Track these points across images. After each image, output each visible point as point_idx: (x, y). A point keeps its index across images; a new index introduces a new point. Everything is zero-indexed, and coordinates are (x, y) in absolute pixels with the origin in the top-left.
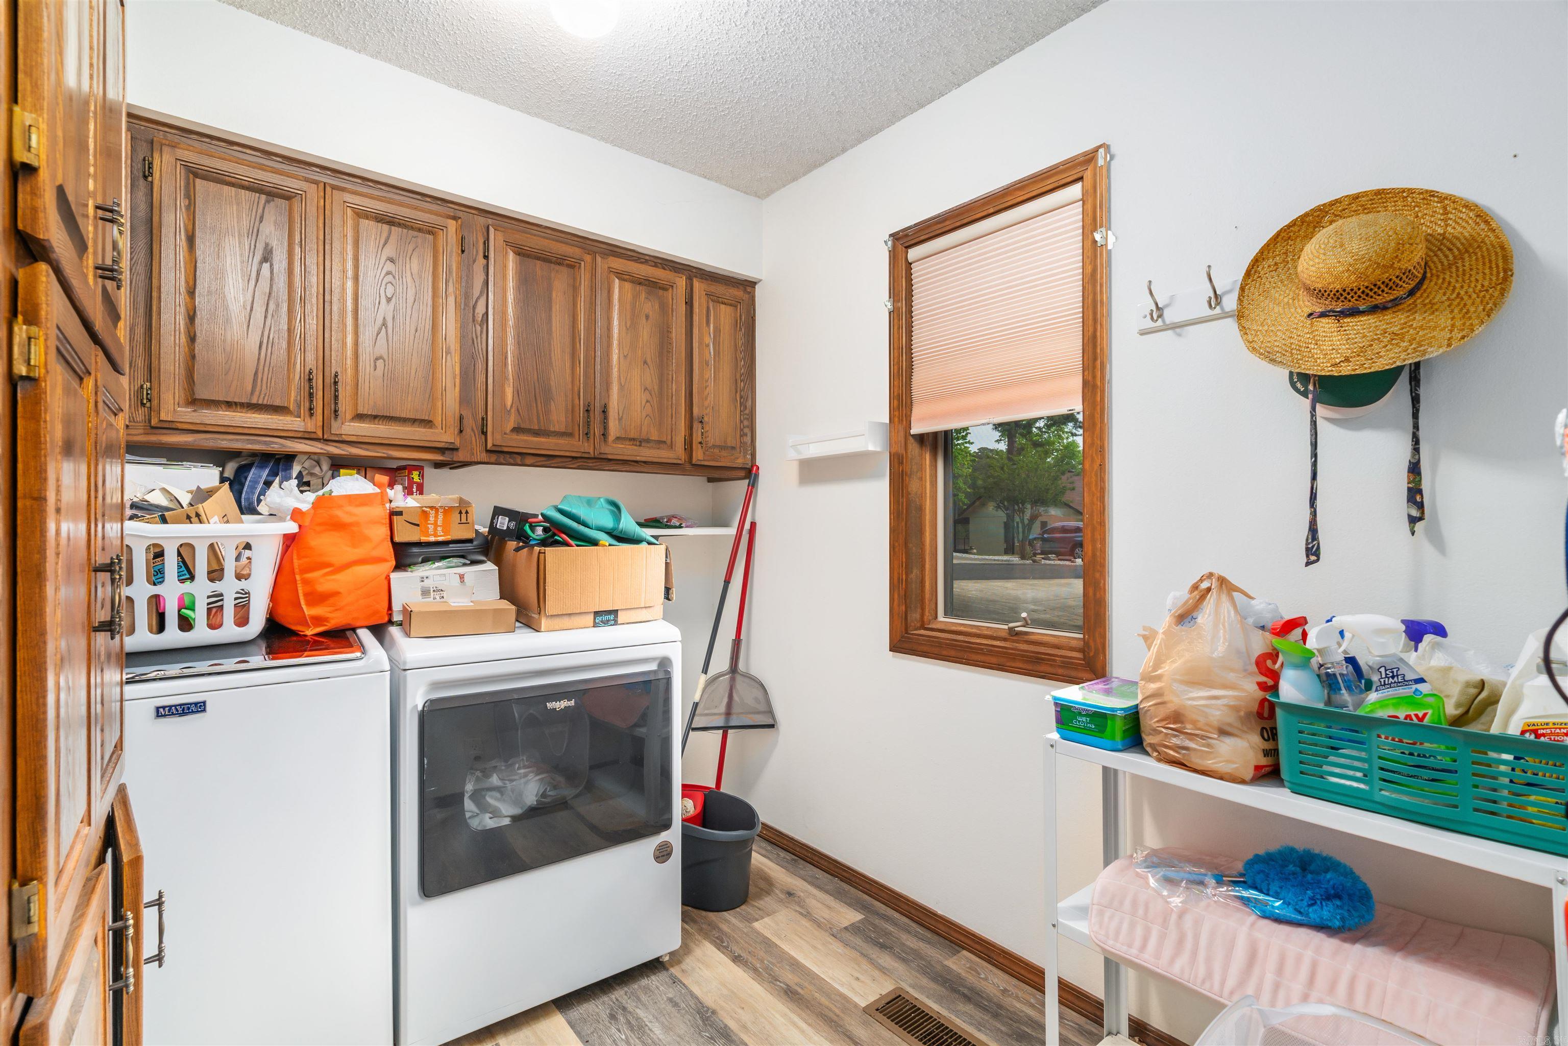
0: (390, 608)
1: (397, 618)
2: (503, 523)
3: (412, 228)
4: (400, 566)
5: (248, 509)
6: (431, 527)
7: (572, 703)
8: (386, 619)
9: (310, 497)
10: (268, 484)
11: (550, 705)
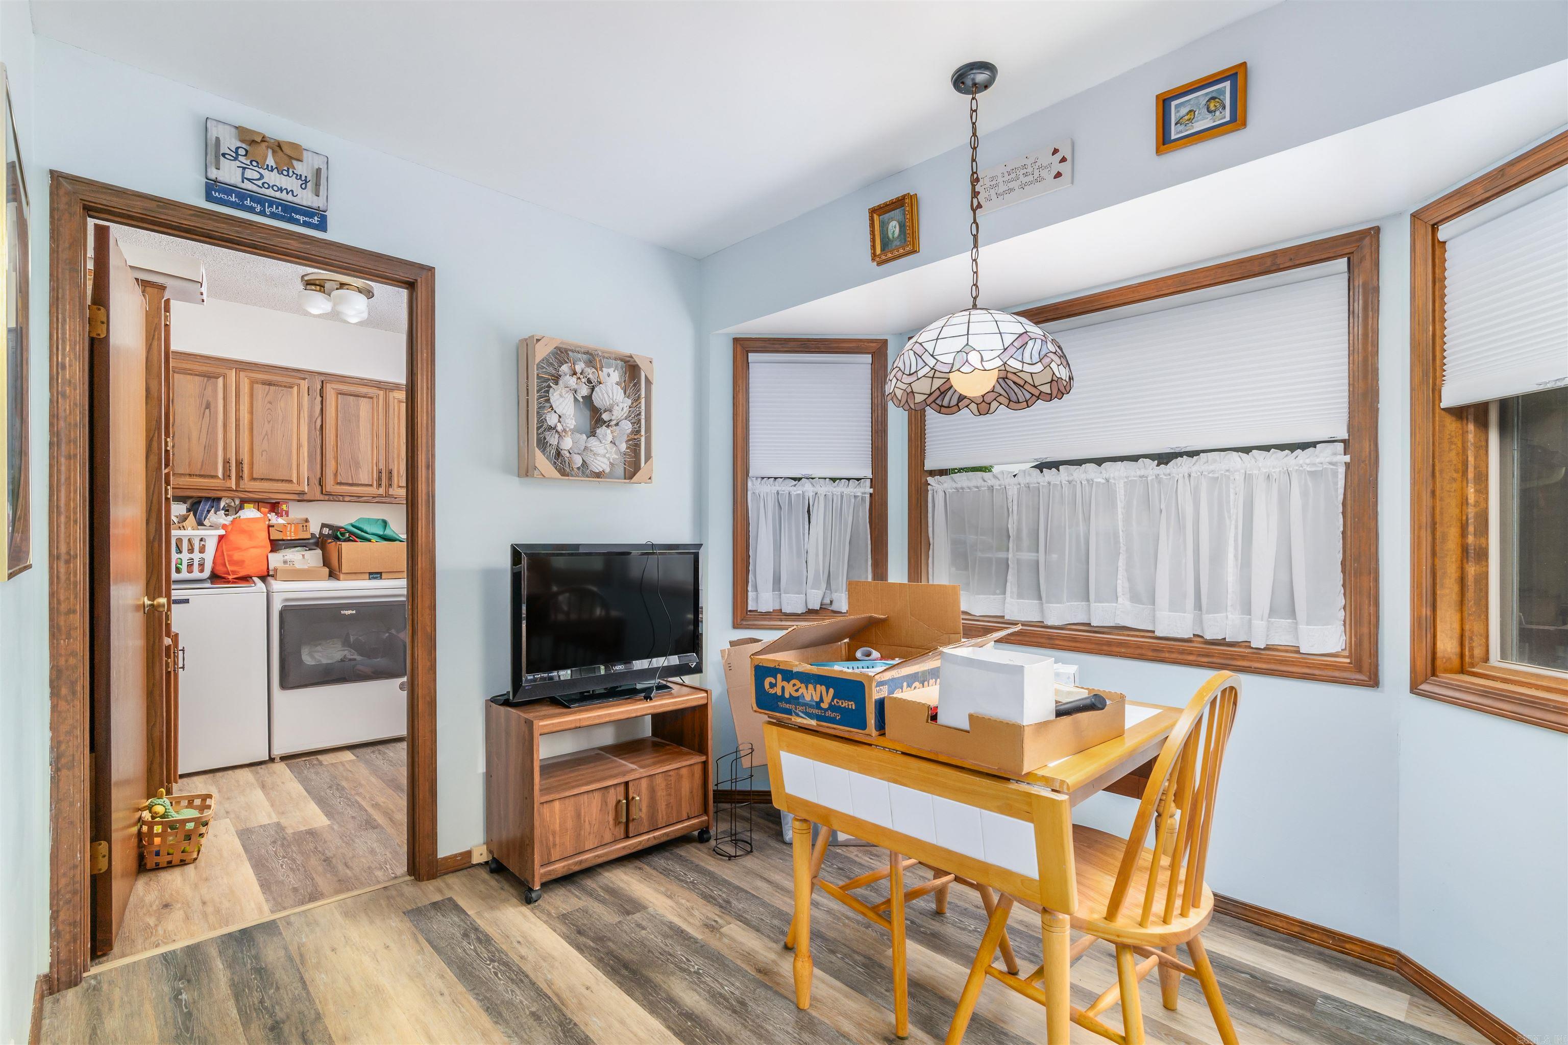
0: (268, 568)
1: (271, 573)
2: (326, 531)
3: (281, 386)
4: (273, 550)
5: (200, 523)
6: (288, 533)
7: (354, 612)
8: (266, 574)
9: (230, 518)
10: (209, 511)
11: (342, 612)
